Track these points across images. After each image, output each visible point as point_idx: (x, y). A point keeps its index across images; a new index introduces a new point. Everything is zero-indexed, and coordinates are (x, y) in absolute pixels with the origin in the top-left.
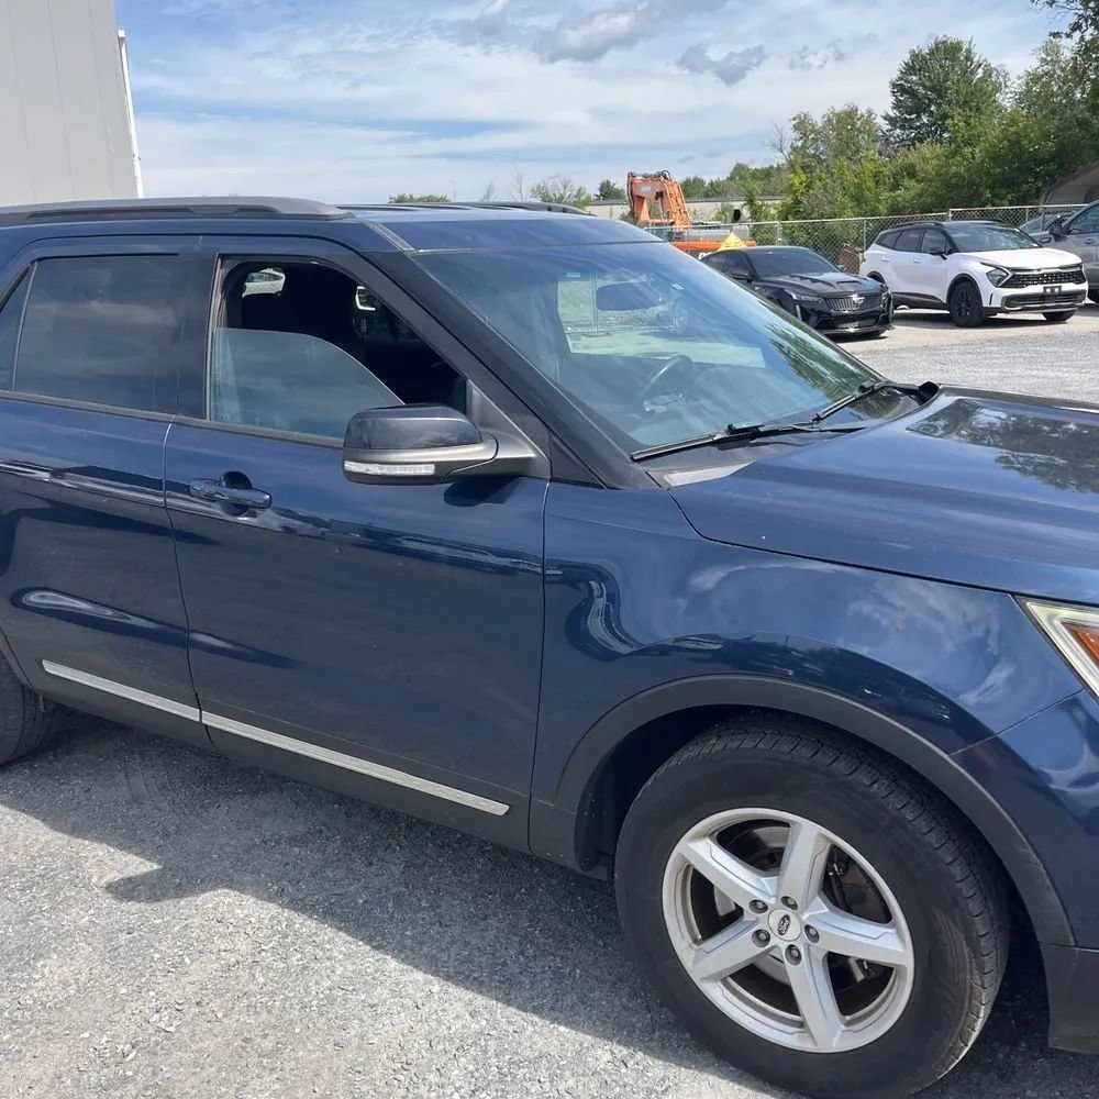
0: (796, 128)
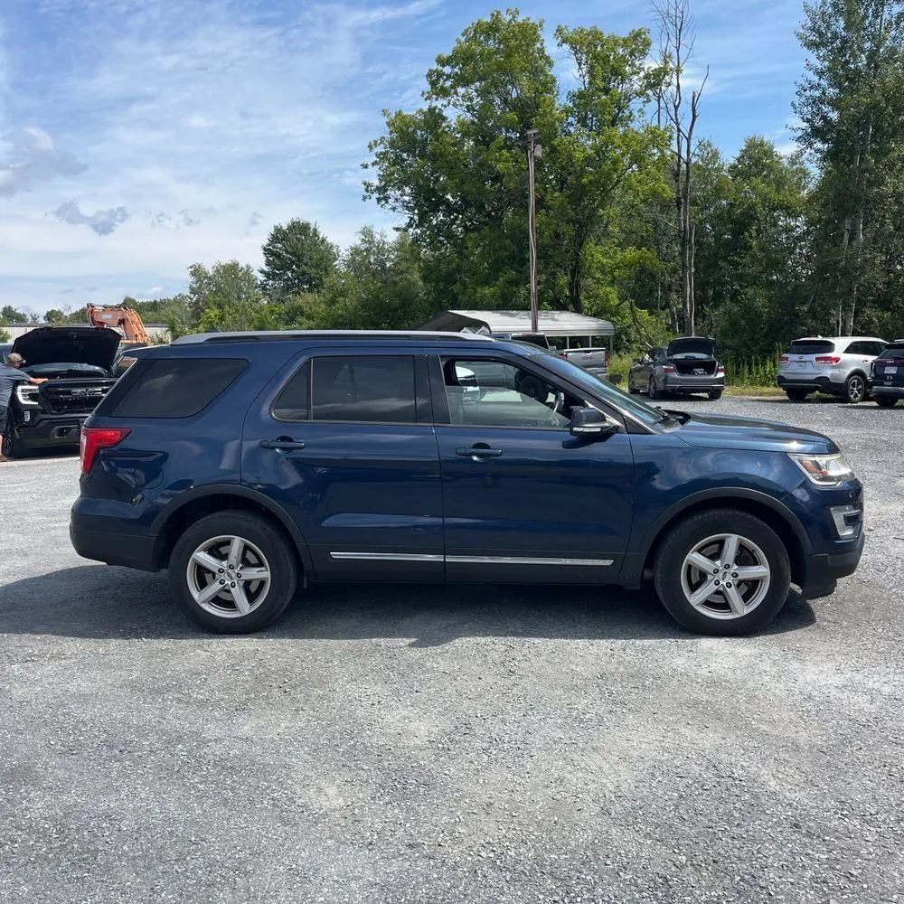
0: (193, 274)
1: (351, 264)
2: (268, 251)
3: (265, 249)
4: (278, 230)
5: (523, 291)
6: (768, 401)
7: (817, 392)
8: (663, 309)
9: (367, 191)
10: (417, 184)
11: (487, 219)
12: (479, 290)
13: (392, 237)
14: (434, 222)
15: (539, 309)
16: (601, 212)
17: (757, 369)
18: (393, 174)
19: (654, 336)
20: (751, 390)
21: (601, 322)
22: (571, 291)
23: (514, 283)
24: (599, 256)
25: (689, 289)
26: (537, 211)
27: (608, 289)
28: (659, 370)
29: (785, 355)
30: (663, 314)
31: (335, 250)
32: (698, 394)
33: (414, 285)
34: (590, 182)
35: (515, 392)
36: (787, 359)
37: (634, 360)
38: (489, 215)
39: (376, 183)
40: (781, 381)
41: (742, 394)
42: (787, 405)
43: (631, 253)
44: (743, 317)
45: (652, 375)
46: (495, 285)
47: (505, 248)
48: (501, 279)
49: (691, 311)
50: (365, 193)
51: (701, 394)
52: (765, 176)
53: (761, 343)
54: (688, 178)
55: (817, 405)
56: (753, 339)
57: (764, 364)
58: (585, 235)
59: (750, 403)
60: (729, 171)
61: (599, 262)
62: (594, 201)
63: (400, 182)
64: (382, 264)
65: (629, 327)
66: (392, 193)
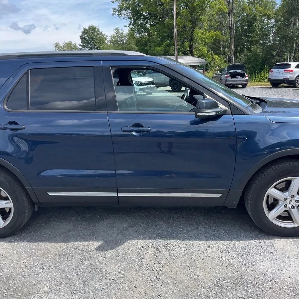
0: (56, 46)
1: (112, 42)
2: (82, 38)
3: (81, 37)
4: (85, 29)
5: (172, 48)
6: (264, 88)
7: (283, 84)
8: (222, 55)
9: (114, 11)
10: (132, 9)
11: (159, 22)
12: (156, 48)
13: (126, 31)
14: (139, 23)
15: (178, 55)
16: (201, 17)
17: (258, 76)
18: (123, 5)
19: (220, 65)
20: (256, 83)
21: (201, 59)
22: (190, 48)
23: (169, 45)
24: (200, 34)
25: (232, 47)
26: (177, 17)
27: (203, 47)
28: (223, 77)
29: (271, 70)
30: (223, 57)
31: (106, 37)
32: (237, 86)
33: (134, 48)
34: (197, 5)
35: (169, 87)
36: (272, 71)
37: (214, 73)
38: (159, 20)
39: (117, 8)
40: (270, 80)
41: (254, 85)
42: (272, 89)
43: (212, 33)
44: (252, 57)
45: (221, 79)
46: (162, 46)
47: (165, 32)
48: (164, 44)
49: (233, 55)
50: (113, 13)
51: (239, 86)
52: (260, 4)
53: (259, 66)
54: (233, 5)
55: (284, 89)
56: (256, 65)
57: (261, 74)
58: (195, 26)
59: (258, 89)
60: (247, 2)
61: (200, 36)
62: (198, 13)
63: (126, 8)
64: (122, 41)
65: (211, 61)
66: (123, 12)
